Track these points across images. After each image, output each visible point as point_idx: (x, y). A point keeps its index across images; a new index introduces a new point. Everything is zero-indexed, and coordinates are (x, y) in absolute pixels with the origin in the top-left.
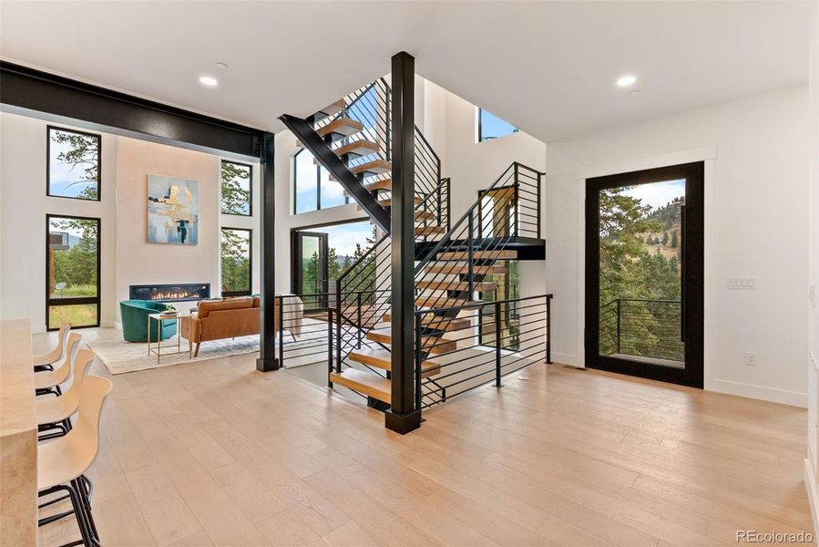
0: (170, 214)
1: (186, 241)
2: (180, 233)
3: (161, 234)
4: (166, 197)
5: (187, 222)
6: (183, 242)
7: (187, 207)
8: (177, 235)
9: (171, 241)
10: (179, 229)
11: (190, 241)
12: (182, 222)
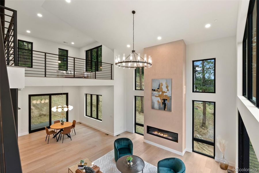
0: (159, 96)
1: (166, 109)
2: (163, 105)
3: (156, 106)
4: (158, 89)
5: (167, 100)
6: (164, 110)
7: (166, 92)
8: (162, 106)
9: (160, 109)
10: (163, 103)
11: (168, 109)
12: (164, 100)
